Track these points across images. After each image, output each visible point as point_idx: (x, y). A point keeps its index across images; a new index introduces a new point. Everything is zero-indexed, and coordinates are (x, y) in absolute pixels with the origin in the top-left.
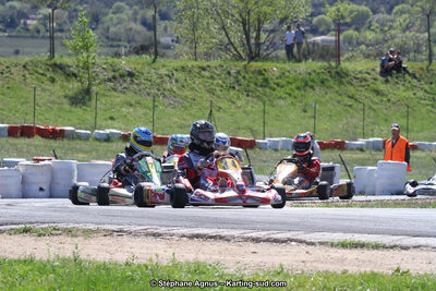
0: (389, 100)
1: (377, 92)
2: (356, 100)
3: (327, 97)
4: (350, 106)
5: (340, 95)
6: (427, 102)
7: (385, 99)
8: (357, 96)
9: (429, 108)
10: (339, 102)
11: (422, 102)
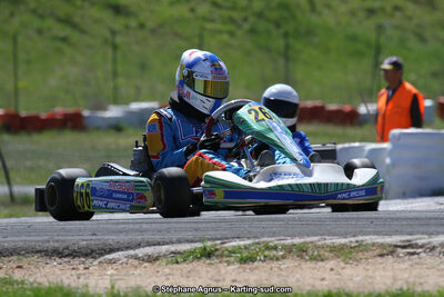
0: (142, 26)
1: (118, 10)
2: (74, 26)
3: (16, 22)
4: (64, 40)
5: (42, 17)
6: (218, 26)
7: (133, 23)
8: (77, 19)
9: (225, 37)
10: (40, 32)
11: (209, 26)
